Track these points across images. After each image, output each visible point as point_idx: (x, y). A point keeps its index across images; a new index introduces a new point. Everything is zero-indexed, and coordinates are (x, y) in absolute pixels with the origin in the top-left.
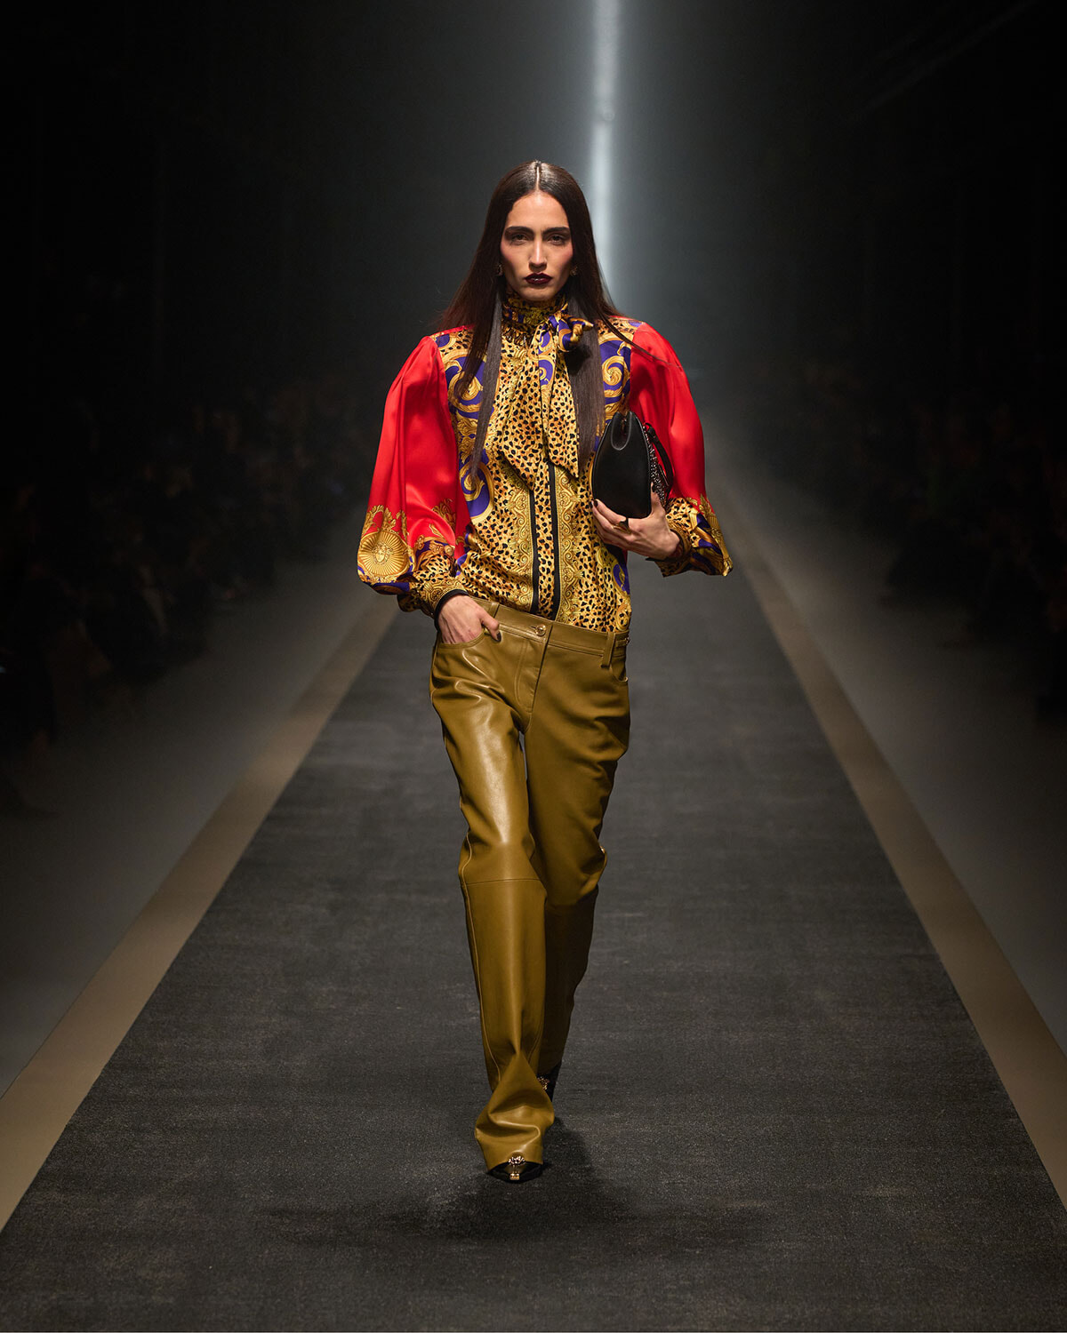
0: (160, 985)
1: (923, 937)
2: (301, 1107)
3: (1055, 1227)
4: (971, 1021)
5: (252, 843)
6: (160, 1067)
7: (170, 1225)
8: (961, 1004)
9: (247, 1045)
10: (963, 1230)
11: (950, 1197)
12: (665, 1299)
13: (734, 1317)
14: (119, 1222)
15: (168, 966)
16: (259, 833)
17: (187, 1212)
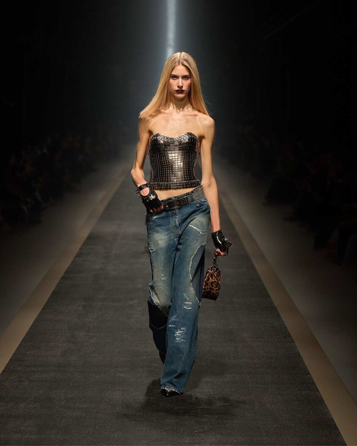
0: (27, 333)
1: (279, 316)
2: (74, 373)
3: (323, 411)
4: (294, 343)
5: (57, 286)
6: (27, 360)
7: (31, 413)
8: (291, 337)
9: (56, 353)
10: (292, 412)
11: (288, 401)
12: (195, 436)
13: (217, 441)
14: (15, 412)
15: (30, 327)
16: (59, 283)
17: (37, 408)
